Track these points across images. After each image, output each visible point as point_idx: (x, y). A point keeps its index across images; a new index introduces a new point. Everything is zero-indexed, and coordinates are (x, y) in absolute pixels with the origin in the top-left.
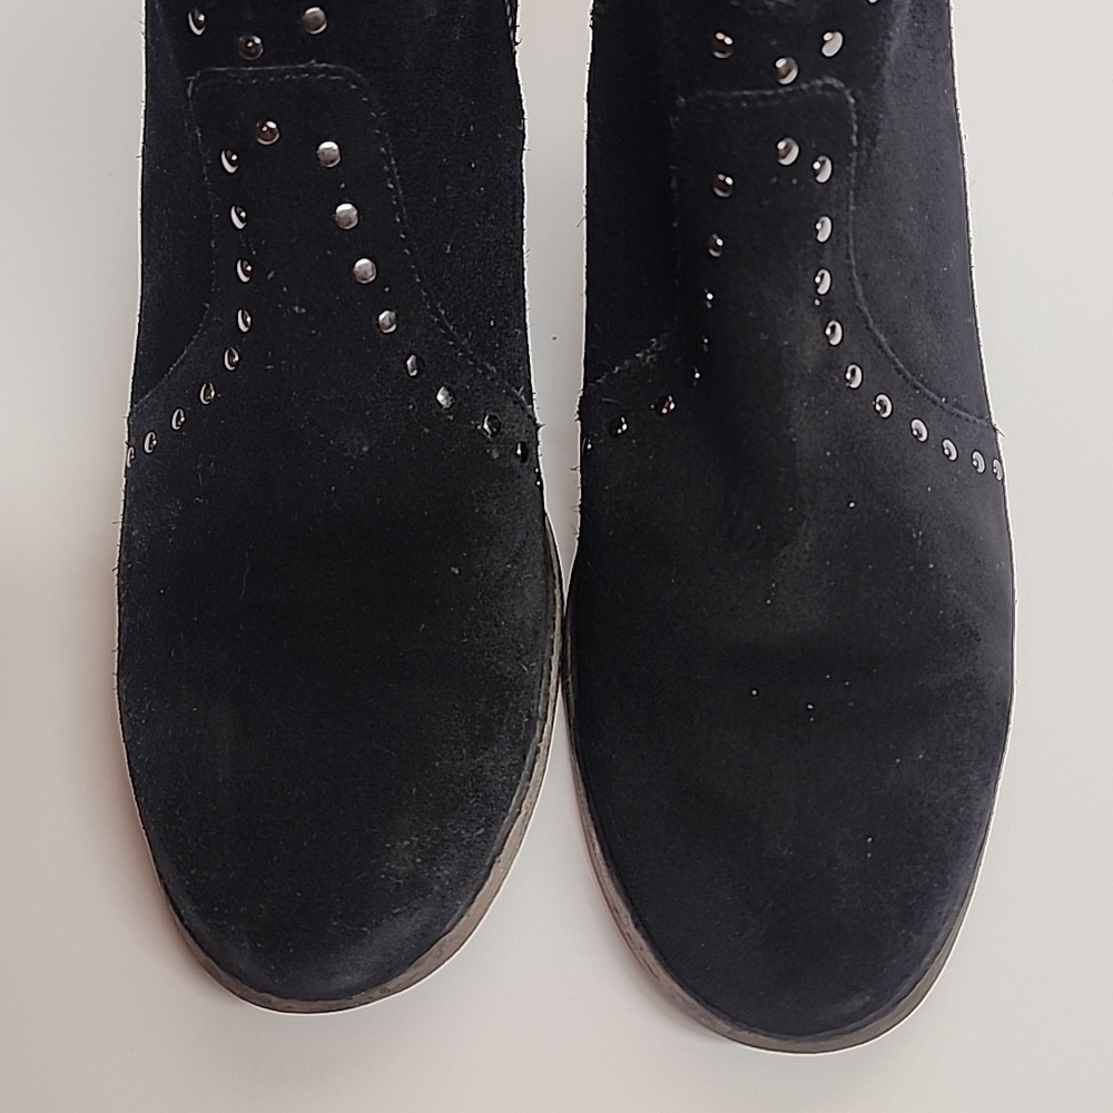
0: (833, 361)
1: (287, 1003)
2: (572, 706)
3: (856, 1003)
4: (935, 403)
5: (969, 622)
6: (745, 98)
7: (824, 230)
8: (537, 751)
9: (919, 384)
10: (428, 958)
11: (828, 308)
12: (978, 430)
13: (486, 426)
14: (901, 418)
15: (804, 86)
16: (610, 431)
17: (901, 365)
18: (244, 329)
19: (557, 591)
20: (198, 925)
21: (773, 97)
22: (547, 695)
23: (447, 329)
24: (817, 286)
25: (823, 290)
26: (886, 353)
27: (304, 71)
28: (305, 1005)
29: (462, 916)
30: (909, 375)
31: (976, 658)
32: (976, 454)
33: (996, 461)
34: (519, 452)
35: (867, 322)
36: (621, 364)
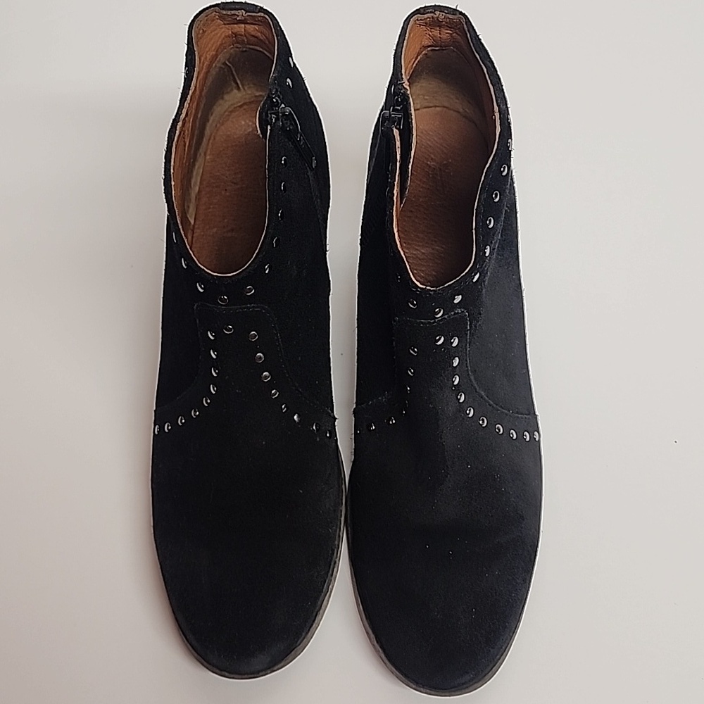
0: (461, 408)
1: (232, 676)
2: (350, 541)
3: (467, 678)
4: (507, 415)
5: (519, 512)
6: (422, 323)
7: (456, 362)
8: (335, 563)
9: (500, 409)
10: (290, 657)
11: (458, 389)
12: (527, 420)
13: (314, 427)
14: (492, 425)
15: (446, 317)
16: (367, 427)
17: (492, 403)
18: (214, 392)
19: (343, 486)
20: (194, 643)
21: (434, 323)
22: (339, 536)
23: (299, 391)
24: (454, 382)
25: (456, 383)
26: (485, 399)
27: (245, 308)
28: (240, 677)
29: (304, 638)
30: (495, 406)
31: (522, 528)
32: (526, 433)
33: (536, 433)
34: (328, 435)
35: (476, 389)
36: (372, 400)
